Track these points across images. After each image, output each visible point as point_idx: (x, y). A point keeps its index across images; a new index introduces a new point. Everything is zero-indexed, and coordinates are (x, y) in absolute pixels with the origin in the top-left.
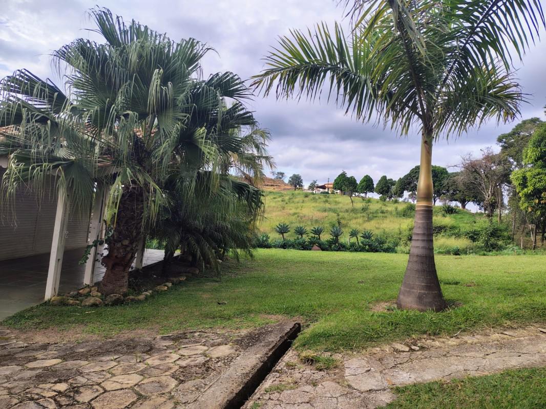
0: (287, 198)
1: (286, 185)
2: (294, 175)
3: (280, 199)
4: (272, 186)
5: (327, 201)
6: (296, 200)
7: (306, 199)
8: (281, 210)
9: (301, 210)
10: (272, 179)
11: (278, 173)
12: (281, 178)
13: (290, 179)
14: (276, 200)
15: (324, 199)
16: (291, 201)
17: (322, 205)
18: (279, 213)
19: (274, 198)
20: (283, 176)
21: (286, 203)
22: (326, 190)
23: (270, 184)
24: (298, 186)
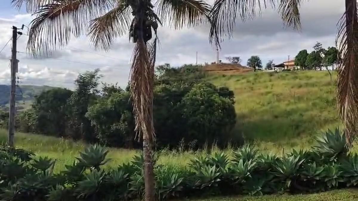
0: (251, 79)
1: (244, 67)
2: (253, 57)
3: (244, 81)
4: (231, 70)
5: (296, 78)
6: (262, 80)
7: (272, 78)
8: (250, 92)
9: (272, 88)
10: (229, 64)
11: (234, 58)
12: (237, 62)
13: (249, 61)
14: (240, 82)
15: (293, 76)
16: (257, 81)
17: (292, 82)
18: (250, 94)
19: (238, 80)
20: (238, 60)
21: (253, 84)
22: (286, 68)
23: (229, 68)
24: (257, 68)
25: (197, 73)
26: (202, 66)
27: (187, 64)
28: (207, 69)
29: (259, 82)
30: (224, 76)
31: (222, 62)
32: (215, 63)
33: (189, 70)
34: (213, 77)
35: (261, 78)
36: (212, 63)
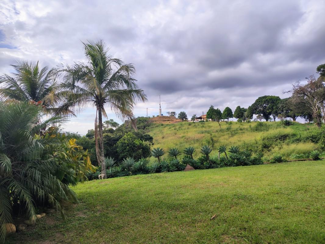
0: (177, 127)
1: (177, 119)
2: (181, 113)
3: (173, 128)
5: (203, 127)
6: (184, 128)
7: (190, 127)
8: (174, 136)
9: (187, 134)
10: (168, 117)
11: (172, 113)
12: (173, 115)
13: (179, 115)
14: (171, 129)
15: (202, 125)
16: (180, 128)
17: (201, 129)
19: (170, 128)
20: (175, 114)
21: (177, 131)
22: (203, 120)
23: (167, 120)
24: (184, 119)
25: (146, 123)
26: (150, 118)
27: (140, 116)
28: (153, 120)
29: (182, 129)
30: (162, 125)
31: (163, 115)
32: (159, 116)
33: (141, 121)
34: (155, 126)
35: (183, 126)
36: (158, 116)
